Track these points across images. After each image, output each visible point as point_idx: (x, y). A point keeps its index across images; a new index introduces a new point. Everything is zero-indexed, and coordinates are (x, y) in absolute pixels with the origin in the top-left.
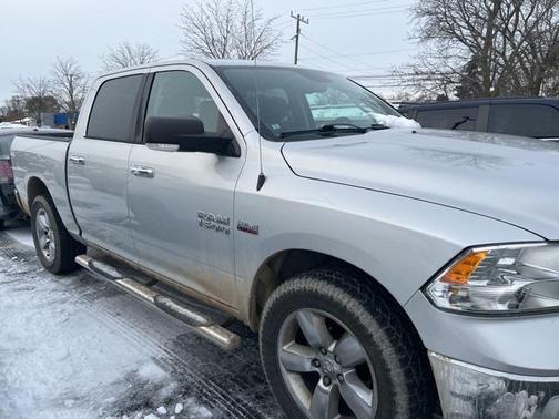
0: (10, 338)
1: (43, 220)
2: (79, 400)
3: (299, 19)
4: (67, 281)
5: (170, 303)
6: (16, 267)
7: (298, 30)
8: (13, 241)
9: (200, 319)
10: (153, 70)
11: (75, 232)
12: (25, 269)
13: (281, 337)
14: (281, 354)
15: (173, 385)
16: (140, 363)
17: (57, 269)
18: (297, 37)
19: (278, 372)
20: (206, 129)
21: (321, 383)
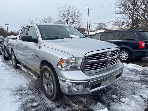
0: (1, 79)
1: (13, 57)
2: (9, 89)
3: (89, 9)
4: (17, 70)
5: (30, 72)
6: (8, 67)
7: (89, 12)
8: (9, 62)
9: (33, 75)
10: (30, 26)
11: (18, 59)
12: (10, 67)
13: (43, 77)
14: (43, 81)
15: (28, 88)
16: (23, 84)
17: (15, 67)
18: (88, 13)
19: (43, 84)
20: (33, 38)
21: (48, 86)
